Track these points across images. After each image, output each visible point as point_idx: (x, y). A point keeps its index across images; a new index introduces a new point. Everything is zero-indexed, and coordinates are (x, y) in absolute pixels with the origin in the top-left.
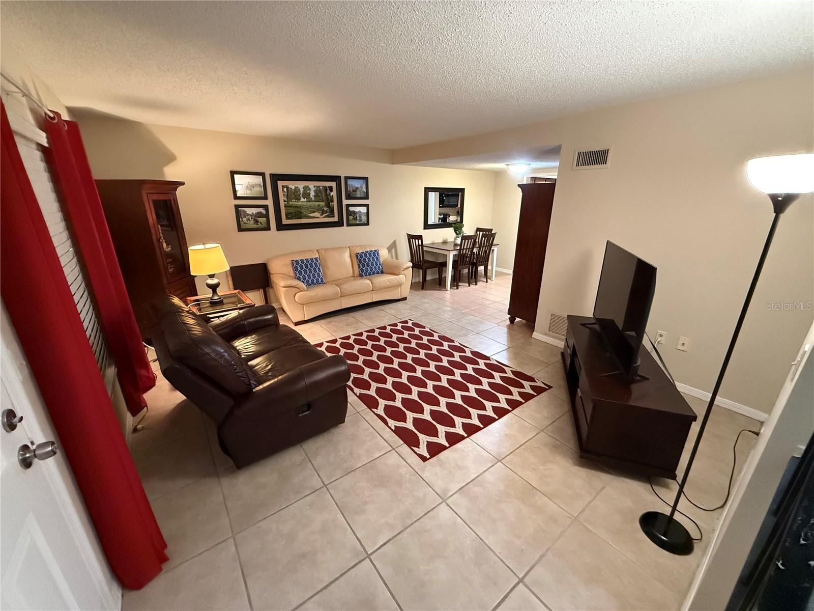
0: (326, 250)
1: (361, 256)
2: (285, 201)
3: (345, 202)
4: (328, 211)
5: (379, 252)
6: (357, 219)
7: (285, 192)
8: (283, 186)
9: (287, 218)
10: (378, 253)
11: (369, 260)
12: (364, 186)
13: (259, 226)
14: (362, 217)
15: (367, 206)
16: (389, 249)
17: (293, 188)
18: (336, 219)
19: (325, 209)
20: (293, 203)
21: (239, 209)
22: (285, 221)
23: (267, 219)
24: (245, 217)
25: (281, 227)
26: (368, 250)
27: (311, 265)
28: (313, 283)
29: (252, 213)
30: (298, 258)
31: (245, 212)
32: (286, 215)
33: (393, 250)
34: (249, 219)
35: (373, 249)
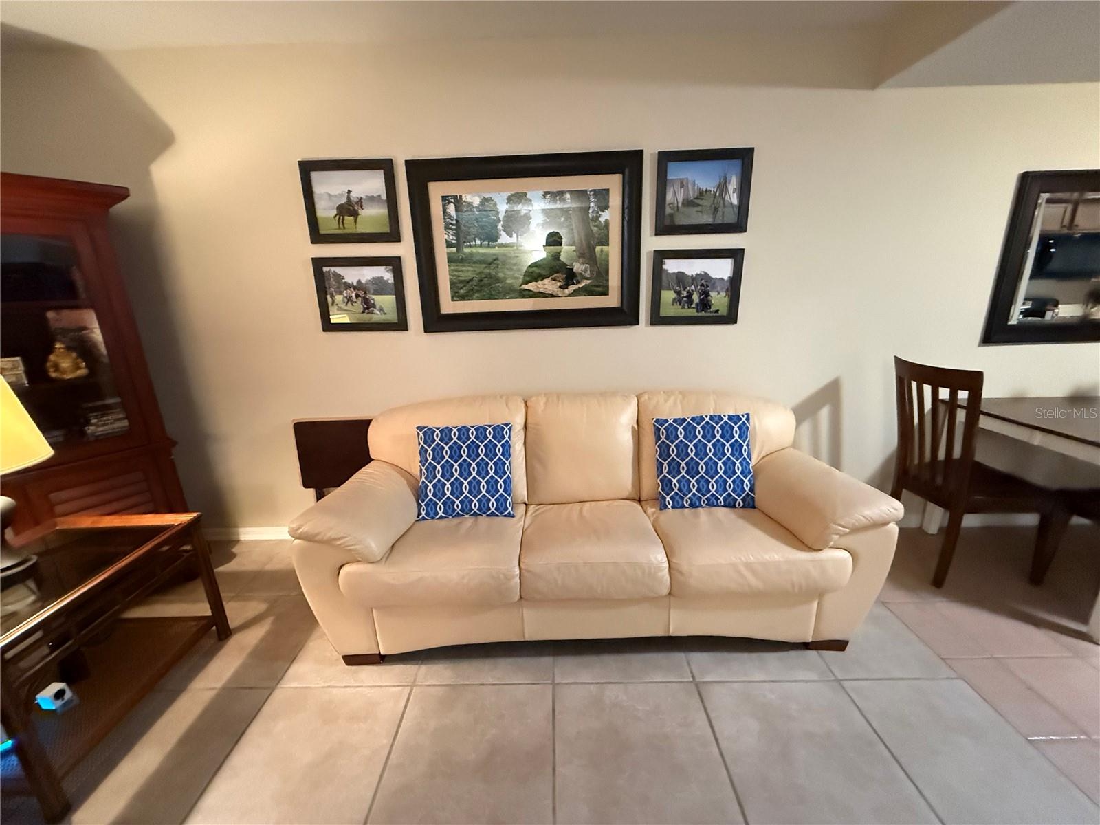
0: (554, 396)
1: (672, 433)
2: (449, 245)
3: (651, 243)
4: (587, 274)
5: (755, 423)
6: (690, 302)
7: (450, 217)
8: (444, 198)
9: (457, 296)
10: (744, 430)
11: (701, 450)
12: (733, 184)
13: (377, 317)
14: (713, 294)
15: (737, 255)
16: (804, 412)
17: (476, 201)
18: (612, 300)
19: (578, 267)
20: (474, 250)
21: (325, 269)
22: (448, 305)
23: (397, 299)
24: (341, 293)
25: (436, 321)
26: (708, 411)
27: (473, 449)
28: (466, 509)
29: (359, 282)
30: (437, 420)
31: (339, 277)
32: (453, 284)
33: (825, 413)
34: (349, 299)
35: (728, 410)
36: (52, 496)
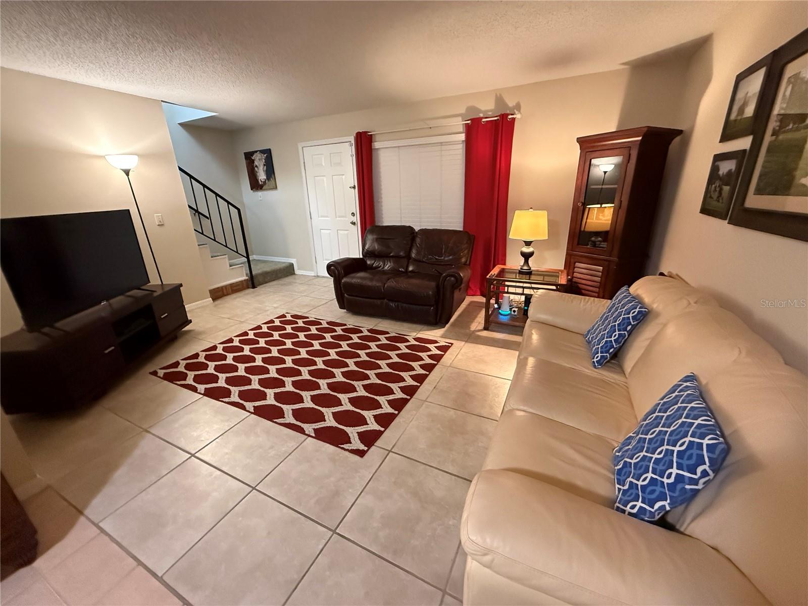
34: (716, 189)
36: (577, 264)
